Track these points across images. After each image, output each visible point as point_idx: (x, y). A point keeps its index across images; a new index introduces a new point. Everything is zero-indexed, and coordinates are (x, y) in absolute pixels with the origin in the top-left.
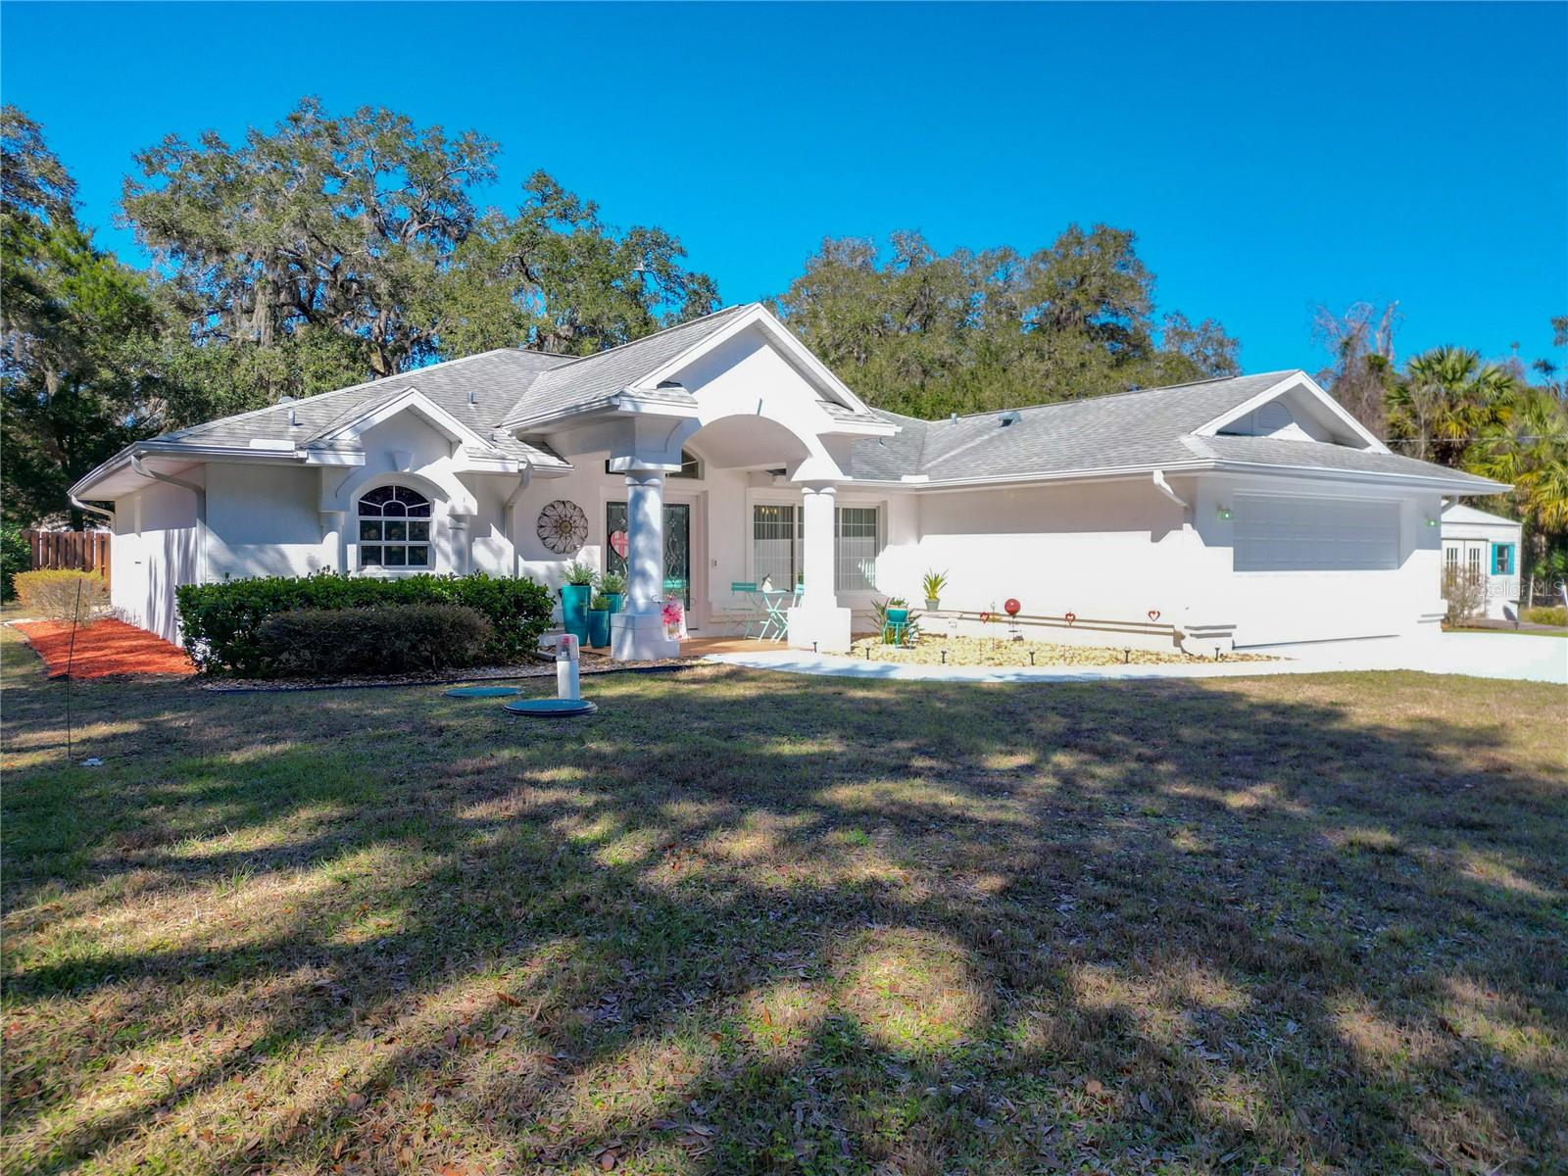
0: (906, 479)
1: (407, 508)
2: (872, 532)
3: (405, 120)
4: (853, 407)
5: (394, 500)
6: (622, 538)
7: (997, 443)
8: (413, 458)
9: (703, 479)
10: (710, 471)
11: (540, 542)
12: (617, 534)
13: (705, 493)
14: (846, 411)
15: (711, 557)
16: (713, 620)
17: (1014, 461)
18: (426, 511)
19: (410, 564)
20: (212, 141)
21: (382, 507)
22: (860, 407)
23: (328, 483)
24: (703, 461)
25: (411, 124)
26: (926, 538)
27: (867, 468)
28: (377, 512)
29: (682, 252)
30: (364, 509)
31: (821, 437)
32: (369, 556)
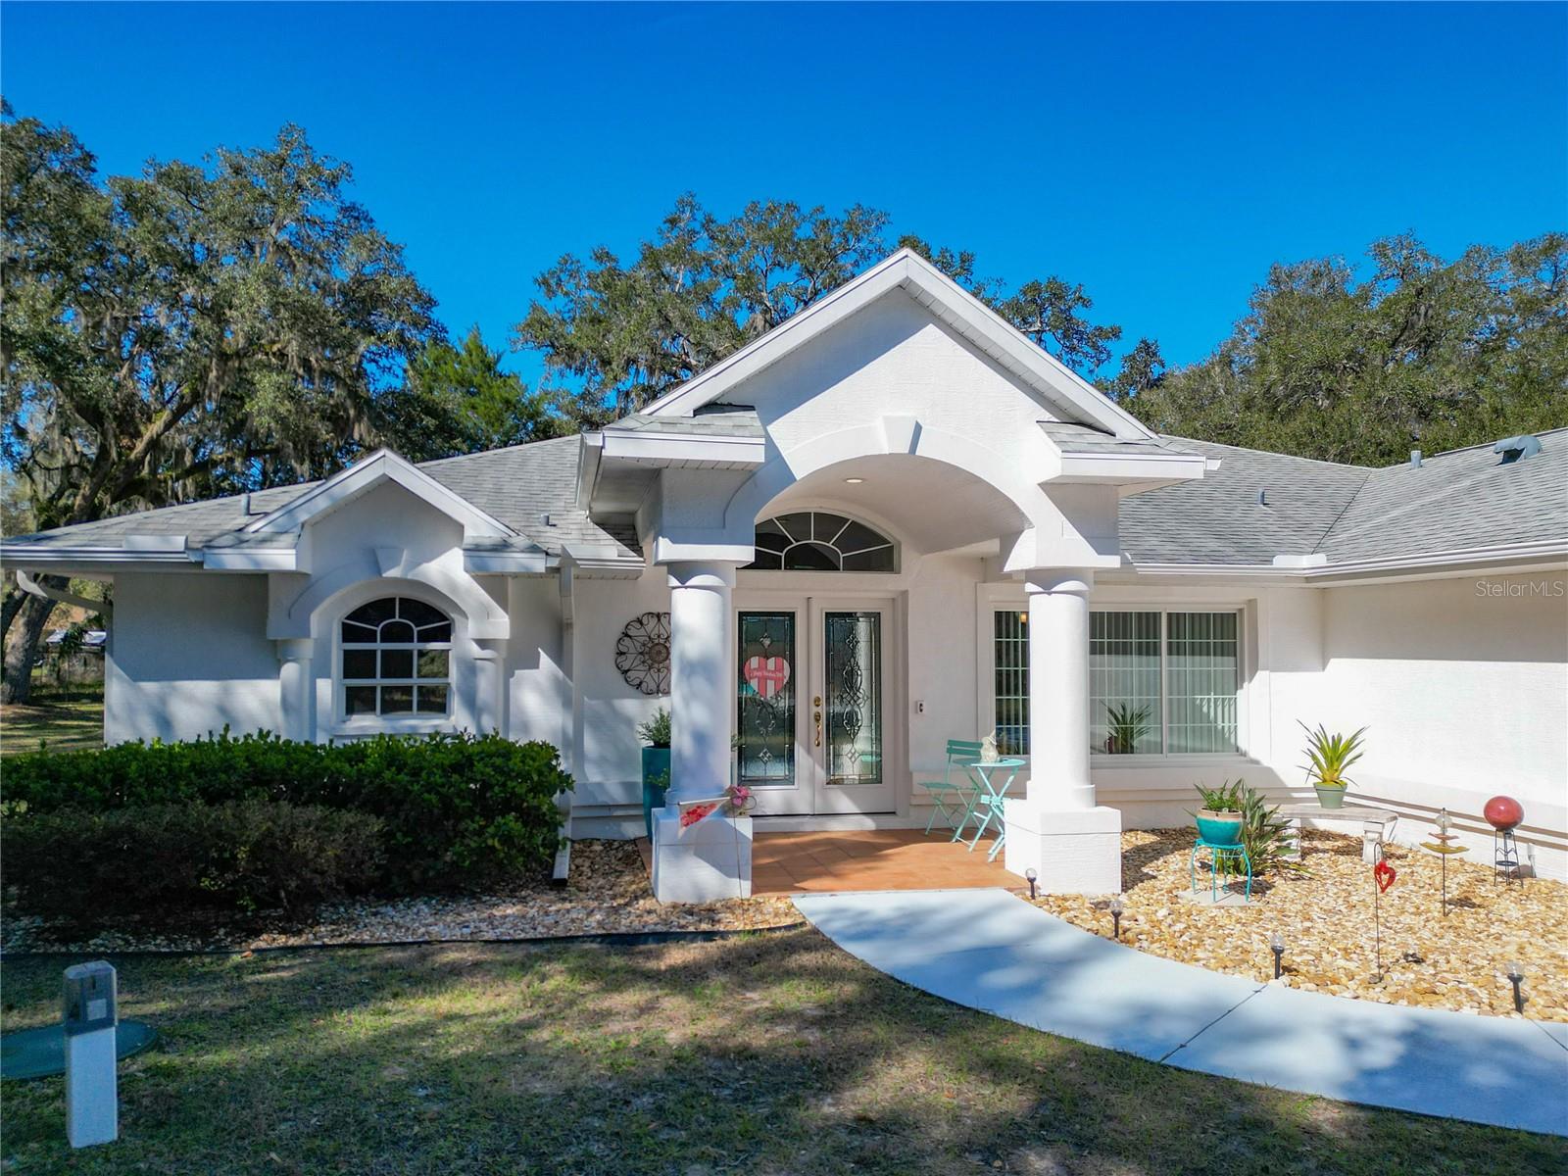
0: (1281, 561)
1: (416, 630)
2: (1229, 650)
3: (791, 207)
4: (1112, 427)
5: (397, 619)
6: (762, 667)
7: (1484, 492)
8: (405, 555)
9: (899, 573)
10: (909, 558)
11: (619, 677)
12: (754, 662)
13: (905, 594)
14: (1099, 437)
15: (914, 695)
16: (914, 802)
17: (1508, 520)
18: (445, 634)
19: (419, 709)
20: (602, 256)
21: (379, 629)
22: (1128, 427)
23: (279, 597)
24: (900, 544)
25: (798, 210)
26: (1334, 662)
27: (1213, 544)
28: (370, 637)
29: (1086, 303)
30: (349, 633)
31: (1048, 487)
32: (357, 701)
